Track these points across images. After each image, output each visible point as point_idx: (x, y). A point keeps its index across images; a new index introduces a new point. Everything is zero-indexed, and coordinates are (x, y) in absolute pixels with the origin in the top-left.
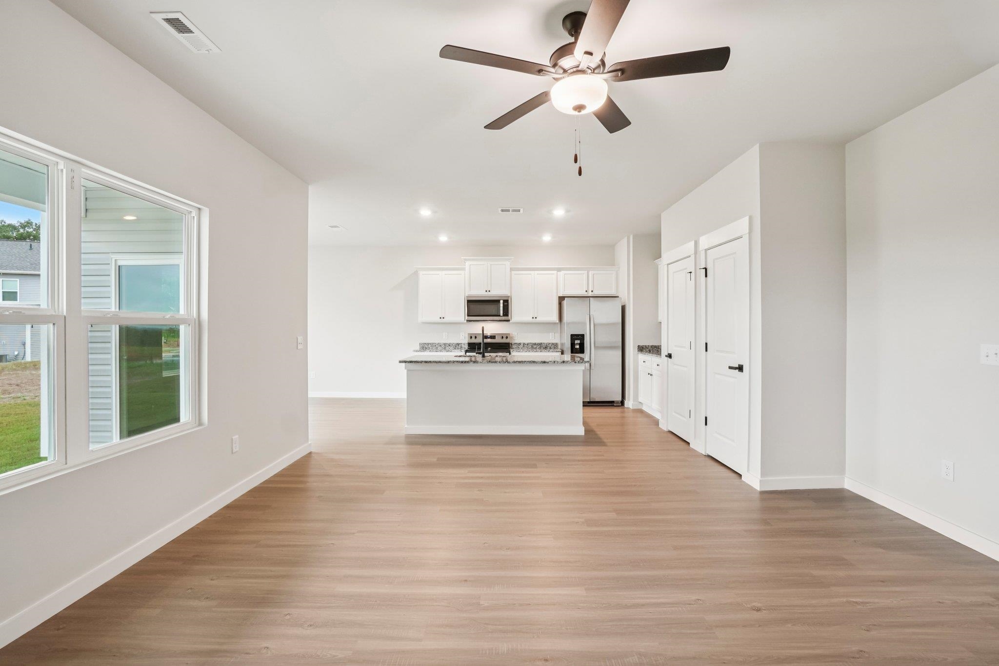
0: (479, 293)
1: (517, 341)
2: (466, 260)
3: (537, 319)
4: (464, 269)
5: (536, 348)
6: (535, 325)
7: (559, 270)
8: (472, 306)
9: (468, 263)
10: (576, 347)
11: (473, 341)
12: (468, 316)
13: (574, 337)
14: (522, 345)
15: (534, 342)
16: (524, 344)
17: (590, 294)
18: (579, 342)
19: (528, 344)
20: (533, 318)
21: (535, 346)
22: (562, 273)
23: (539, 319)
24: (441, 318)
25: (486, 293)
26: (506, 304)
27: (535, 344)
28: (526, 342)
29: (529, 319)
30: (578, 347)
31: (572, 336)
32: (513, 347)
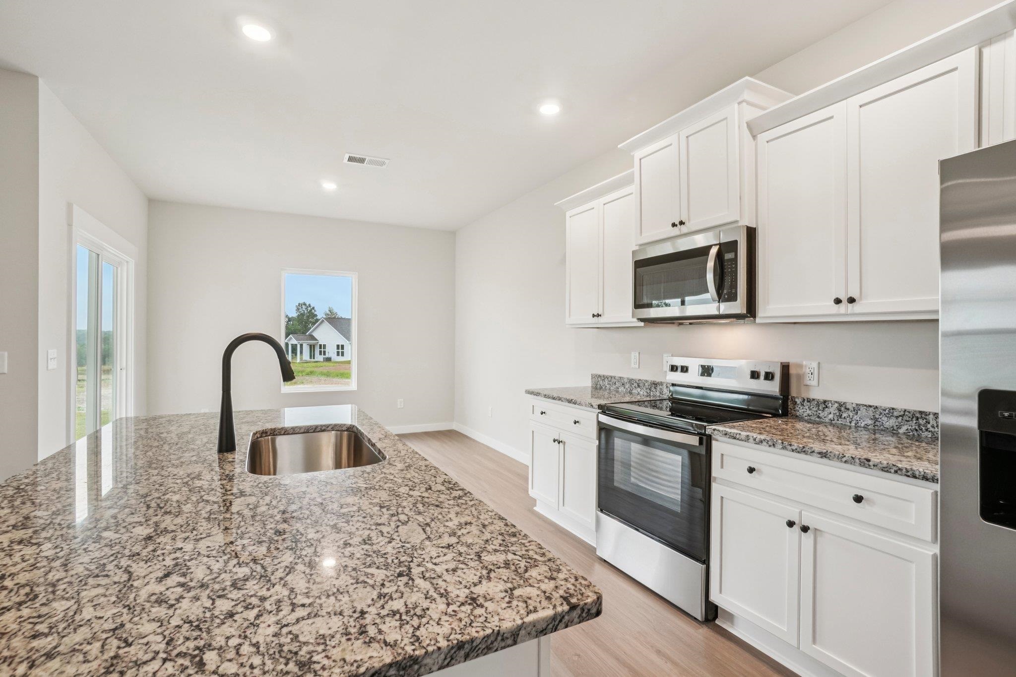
0: (658, 234)
1: (817, 392)
2: (631, 148)
4: (632, 177)
6: (853, 328)
9: (637, 156)
12: (637, 307)
16: (841, 407)
24: (594, 316)
32: (803, 411)
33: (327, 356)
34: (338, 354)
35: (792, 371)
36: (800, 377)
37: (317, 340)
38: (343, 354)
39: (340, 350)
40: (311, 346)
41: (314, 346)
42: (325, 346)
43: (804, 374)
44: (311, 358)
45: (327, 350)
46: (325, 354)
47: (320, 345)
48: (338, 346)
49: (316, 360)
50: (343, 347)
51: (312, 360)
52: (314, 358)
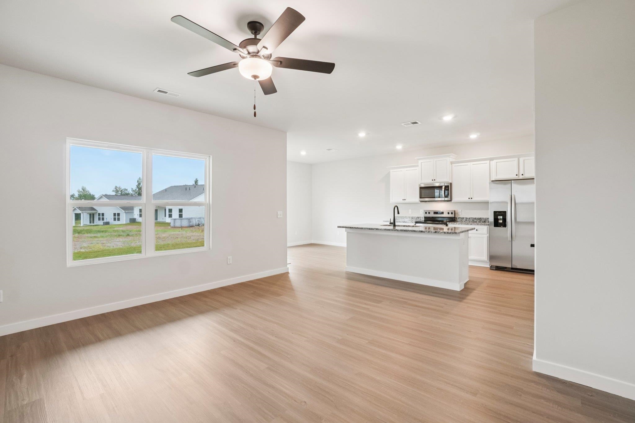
0: (427, 181)
1: (461, 216)
2: (418, 159)
3: (472, 200)
4: (417, 166)
5: (476, 222)
6: (471, 204)
7: (491, 159)
8: (423, 191)
9: (420, 162)
10: (499, 222)
11: (428, 215)
12: (420, 198)
13: (496, 214)
14: (465, 219)
15: (474, 217)
16: (466, 218)
17: (521, 177)
18: (501, 217)
19: (469, 219)
20: (469, 198)
21: (475, 220)
22: (495, 161)
23: (475, 199)
24: (403, 200)
25: (433, 181)
26: (447, 188)
27: (475, 218)
28: (468, 217)
29: (466, 199)
30: (501, 221)
31: (495, 212)
32: (458, 220)
33: (105, 221)
34: (115, 219)
35: (456, 212)
36: (457, 213)
37: (96, 210)
38: (119, 219)
39: (117, 217)
40: (90, 215)
41: (93, 214)
42: (103, 214)
43: (458, 213)
44: (90, 223)
45: (105, 217)
46: (103, 219)
47: (99, 214)
48: (115, 214)
49: (95, 224)
50: (119, 214)
51: (92, 224)
52: (93, 223)
